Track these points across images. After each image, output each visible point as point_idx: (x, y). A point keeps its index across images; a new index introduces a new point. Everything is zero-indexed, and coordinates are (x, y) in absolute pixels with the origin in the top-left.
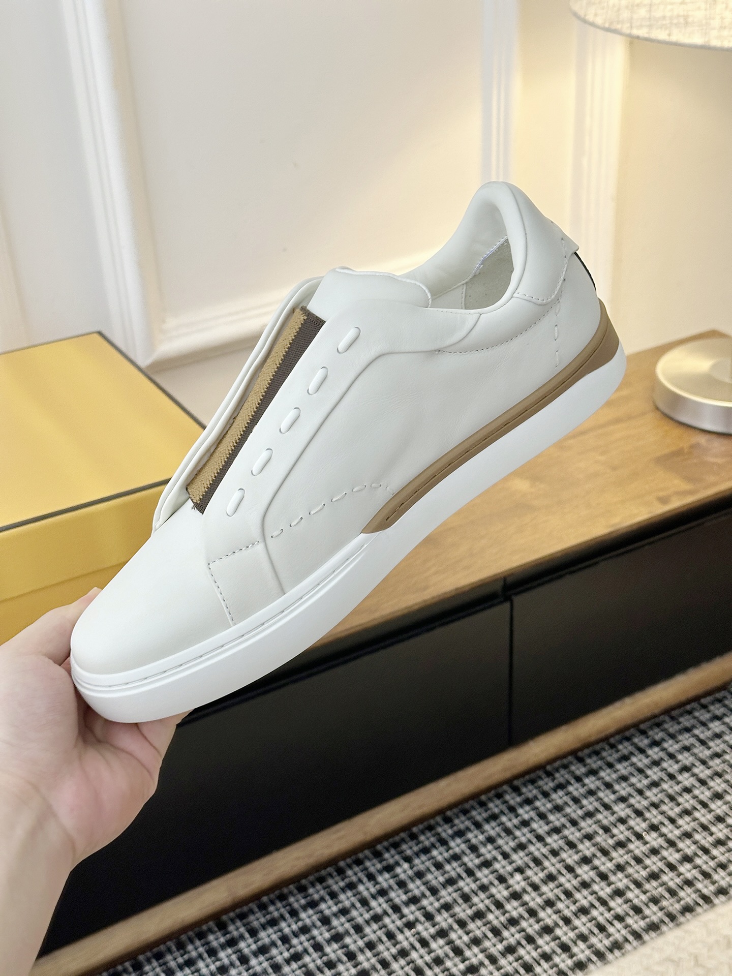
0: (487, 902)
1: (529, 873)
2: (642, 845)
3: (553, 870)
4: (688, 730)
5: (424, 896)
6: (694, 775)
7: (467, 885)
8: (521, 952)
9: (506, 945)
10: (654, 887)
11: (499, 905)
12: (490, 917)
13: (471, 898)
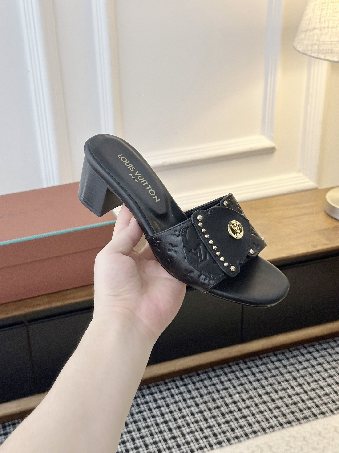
0: (223, 403)
1: (242, 395)
2: (293, 391)
3: (253, 395)
4: (325, 349)
5: (197, 397)
6: (322, 367)
7: (216, 395)
8: (231, 423)
9: (226, 420)
10: (293, 407)
11: (227, 405)
12: (222, 409)
13: (216, 401)
